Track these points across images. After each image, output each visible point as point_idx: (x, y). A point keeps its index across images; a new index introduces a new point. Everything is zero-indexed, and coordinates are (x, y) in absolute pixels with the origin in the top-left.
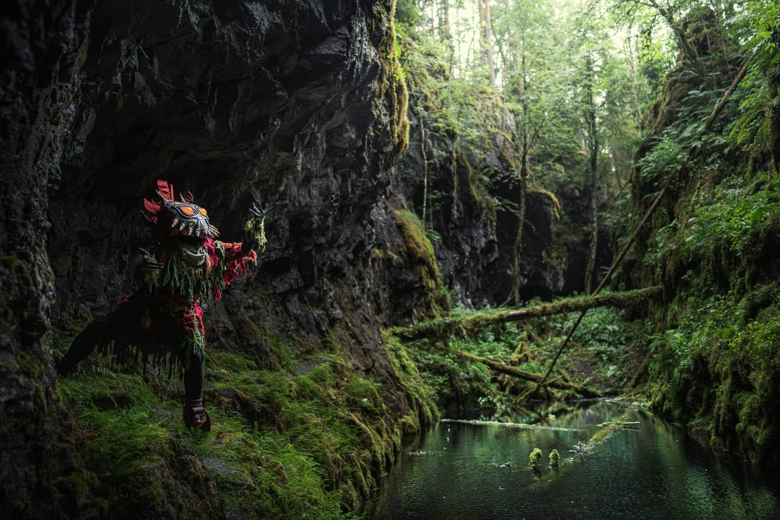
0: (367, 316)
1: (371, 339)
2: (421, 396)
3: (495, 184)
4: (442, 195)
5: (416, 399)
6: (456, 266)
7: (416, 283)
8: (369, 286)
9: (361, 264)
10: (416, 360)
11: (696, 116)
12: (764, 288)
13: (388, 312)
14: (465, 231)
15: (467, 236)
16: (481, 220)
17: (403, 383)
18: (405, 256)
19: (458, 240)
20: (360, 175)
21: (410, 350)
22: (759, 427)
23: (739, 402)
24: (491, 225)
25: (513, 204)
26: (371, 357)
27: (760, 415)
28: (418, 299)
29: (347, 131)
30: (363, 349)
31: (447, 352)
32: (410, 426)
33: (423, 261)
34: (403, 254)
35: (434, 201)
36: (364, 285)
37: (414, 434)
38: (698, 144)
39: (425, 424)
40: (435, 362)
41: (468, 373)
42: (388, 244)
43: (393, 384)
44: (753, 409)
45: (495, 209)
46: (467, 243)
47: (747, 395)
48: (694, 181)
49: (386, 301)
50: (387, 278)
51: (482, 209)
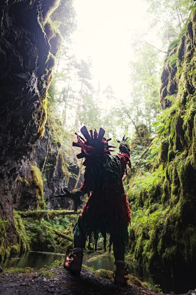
0: (9, 199)
1: (8, 209)
2: (24, 240)
3: (71, 167)
4: (51, 165)
5: (21, 239)
6: (50, 195)
7: (33, 195)
8: (13, 188)
9: (12, 178)
10: (25, 225)
11: (138, 153)
12: (155, 205)
13: (18, 204)
14: (57, 182)
15: (57, 184)
16: (63, 179)
17: (17, 231)
18: (31, 183)
19: (53, 185)
20: (21, 139)
21: (24, 221)
22: (150, 252)
23: (144, 243)
24: (67, 182)
25: (76, 175)
26: (6, 216)
27: (151, 248)
28: (32, 202)
29: (20, 119)
30: (3, 211)
31: (39, 224)
32: (16, 250)
33: (38, 187)
34: (31, 182)
35: (47, 167)
36: (11, 187)
37: (16, 254)
38: (139, 161)
39: (22, 251)
40: (33, 227)
41: (46, 234)
42: (26, 177)
43: (13, 230)
44: (148, 246)
45: (69, 176)
46: (56, 187)
47: (147, 241)
48: (136, 172)
49: (19, 199)
50: (22, 190)
51: (64, 176)
